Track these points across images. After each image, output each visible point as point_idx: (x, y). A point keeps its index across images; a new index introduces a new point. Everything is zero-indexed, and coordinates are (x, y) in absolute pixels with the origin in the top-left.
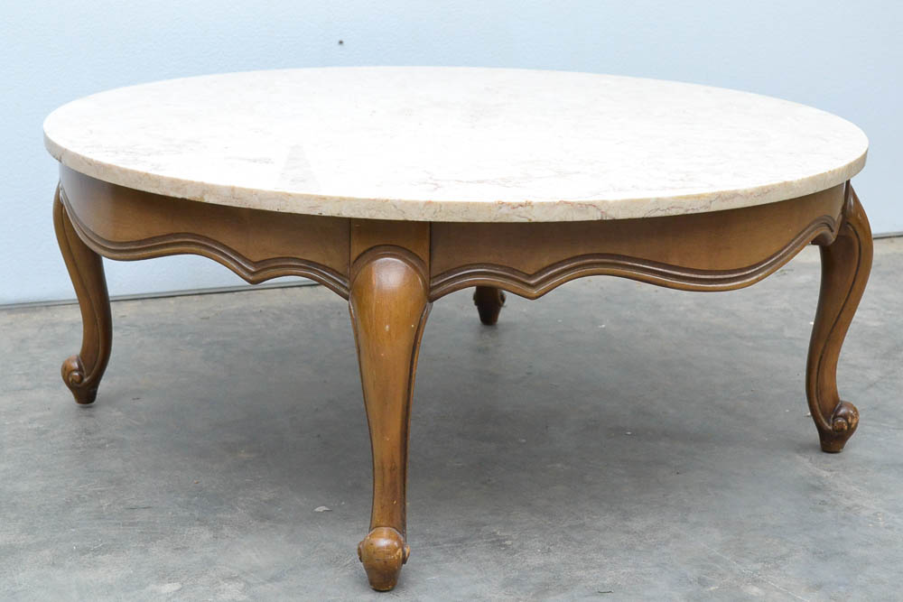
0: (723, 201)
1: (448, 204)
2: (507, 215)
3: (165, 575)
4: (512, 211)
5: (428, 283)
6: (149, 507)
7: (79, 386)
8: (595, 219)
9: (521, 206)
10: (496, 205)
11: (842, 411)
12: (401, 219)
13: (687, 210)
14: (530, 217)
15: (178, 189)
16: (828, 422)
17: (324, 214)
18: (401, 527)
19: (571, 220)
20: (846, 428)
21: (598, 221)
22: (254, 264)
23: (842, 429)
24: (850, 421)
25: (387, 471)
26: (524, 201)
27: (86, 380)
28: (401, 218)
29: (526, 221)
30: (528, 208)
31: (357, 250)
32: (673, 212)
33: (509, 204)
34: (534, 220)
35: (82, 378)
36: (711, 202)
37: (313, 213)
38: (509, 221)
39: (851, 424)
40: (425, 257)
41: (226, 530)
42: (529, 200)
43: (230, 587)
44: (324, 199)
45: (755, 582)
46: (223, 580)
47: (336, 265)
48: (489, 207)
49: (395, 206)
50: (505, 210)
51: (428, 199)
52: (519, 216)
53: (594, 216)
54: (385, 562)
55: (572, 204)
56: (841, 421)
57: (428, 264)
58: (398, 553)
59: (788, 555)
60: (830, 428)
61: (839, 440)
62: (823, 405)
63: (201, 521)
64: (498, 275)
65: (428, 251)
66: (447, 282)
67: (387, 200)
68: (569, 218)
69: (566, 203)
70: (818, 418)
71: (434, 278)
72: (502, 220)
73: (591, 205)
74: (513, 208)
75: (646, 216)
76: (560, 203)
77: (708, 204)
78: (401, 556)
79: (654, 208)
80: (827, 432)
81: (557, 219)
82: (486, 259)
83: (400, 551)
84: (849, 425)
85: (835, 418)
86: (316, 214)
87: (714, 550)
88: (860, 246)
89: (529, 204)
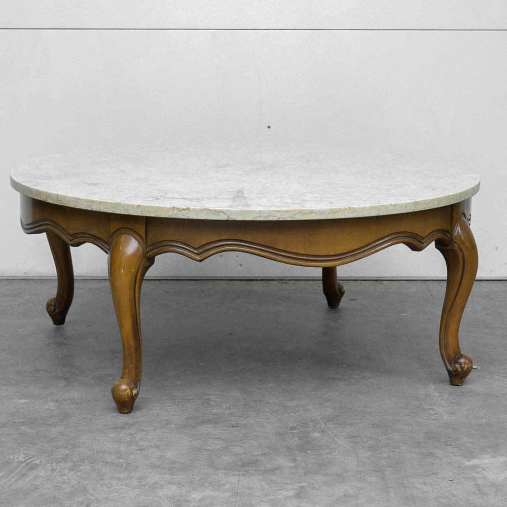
0: (303, 215)
2: (177, 214)
3: (26, 396)
4: (179, 213)
5: (145, 250)
6: (46, 371)
7: (54, 314)
8: (224, 219)
9: (184, 210)
10: (171, 209)
11: (461, 360)
12: (127, 214)
13: (279, 218)
14: (189, 216)
15: (38, 195)
16: (451, 365)
17: (93, 210)
18: (136, 382)
20: (460, 370)
21: (226, 220)
23: (457, 370)
24: (463, 365)
25: (126, 349)
26: (186, 207)
27: (57, 311)
29: (187, 218)
30: (187, 211)
31: (112, 229)
32: (270, 219)
33: (178, 209)
34: (190, 218)
35: (55, 310)
36: (295, 215)
38: (178, 217)
39: (464, 368)
40: (144, 236)
42: (189, 206)
43: (52, 404)
44: (93, 202)
45: (322, 432)
46: (51, 402)
47: (104, 237)
48: (167, 210)
49: (124, 207)
50: (176, 212)
51: (139, 204)
52: (183, 215)
53: (223, 217)
54: (120, 396)
55: (211, 210)
56: (457, 366)
57: (145, 239)
58: (127, 392)
59: (357, 424)
60: (451, 369)
61: (457, 377)
62: (448, 355)
63: (66, 379)
64: (179, 247)
65: (144, 232)
66: (155, 249)
67: (120, 204)
68: (209, 218)
69: (208, 209)
70: (445, 363)
71: (149, 246)
72: (174, 217)
73: (221, 211)
74: (180, 211)
75: (254, 220)
76: (203, 210)
77: (293, 216)
78: (129, 394)
79: (258, 215)
80: (449, 372)
81: (203, 218)
82: (173, 238)
83: (128, 391)
84: (462, 368)
85: (454, 363)
86: (90, 209)
87: (318, 417)
88: (463, 257)
89: (188, 209)
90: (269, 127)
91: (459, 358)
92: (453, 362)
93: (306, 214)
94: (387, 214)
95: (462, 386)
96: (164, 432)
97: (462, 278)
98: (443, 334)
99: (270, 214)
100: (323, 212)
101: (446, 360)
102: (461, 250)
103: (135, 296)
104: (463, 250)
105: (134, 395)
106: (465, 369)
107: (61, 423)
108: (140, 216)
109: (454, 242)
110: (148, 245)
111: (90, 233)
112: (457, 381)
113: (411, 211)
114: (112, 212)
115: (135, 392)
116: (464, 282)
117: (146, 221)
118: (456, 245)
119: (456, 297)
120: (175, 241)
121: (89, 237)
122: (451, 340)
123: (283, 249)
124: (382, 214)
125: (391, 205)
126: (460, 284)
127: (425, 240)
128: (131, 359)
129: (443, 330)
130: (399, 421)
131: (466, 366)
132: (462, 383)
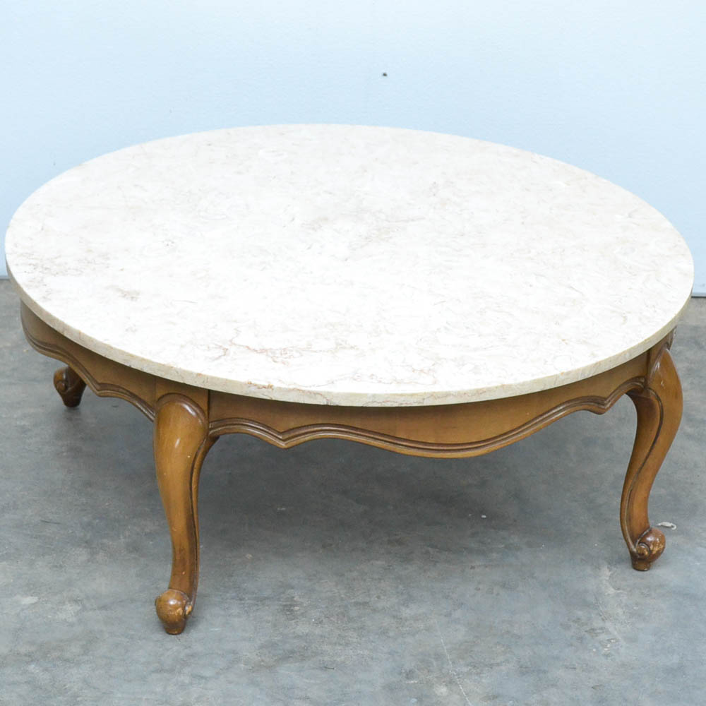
0: (436, 399)
1: (213, 378)
2: (255, 392)
3: (31, 587)
4: (257, 390)
5: (206, 426)
6: (59, 523)
7: (65, 393)
8: (322, 404)
9: (265, 387)
10: (246, 384)
11: (650, 539)
14: (271, 397)
16: (635, 545)
17: (132, 367)
19: (303, 402)
20: (647, 553)
21: (324, 406)
22: (99, 384)
23: (643, 554)
24: (651, 547)
25: (178, 552)
26: (267, 385)
27: (70, 389)
28: (181, 381)
29: (268, 398)
30: (270, 390)
31: (159, 393)
32: (388, 405)
33: (256, 385)
34: (274, 399)
35: (66, 387)
37: (126, 364)
38: (256, 397)
39: (653, 550)
40: (205, 408)
41: (100, 556)
42: (272, 384)
43: (70, 608)
44: (132, 356)
45: (451, 683)
46: (69, 601)
47: (146, 399)
48: (241, 385)
49: (177, 372)
50: (253, 389)
51: (199, 372)
52: (263, 394)
53: (322, 402)
55: (303, 391)
56: (643, 547)
57: (206, 413)
58: (178, 611)
59: (498, 665)
60: (635, 550)
61: (641, 561)
62: (631, 530)
63: (87, 543)
64: (257, 428)
65: (206, 405)
66: (220, 426)
67: (172, 367)
68: (301, 401)
69: (299, 390)
70: (626, 540)
71: (212, 422)
72: (251, 395)
73: (319, 394)
74: (259, 388)
75: (364, 406)
76: (293, 390)
77: (422, 401)
78: (181, 614)
79: (371, 401)
80: (632, 553)
81: (292, 401)
82: (248, 416)
83: (180, 610)
84: (650, 551)
85: (639, 543)
86: (128, 365)
87: (445, 647)
88: (662, 408)
89: (271, 387)
90: (385, 75)
91: (647, 535)
92: (638, 541)
93: (439, 397)
94: (556, 386)
95: (648, 572)
96: (230, 682)
97: (657, 435)
98: (626, 503)
99: (389, 399)
100: (465, 394)
101: (628, 537)
102: (659, 399)
103: (191, 488)
104: (661, 398)
105: (187, 613)
106: (654, 552)
107: (86, 658)
108: (201, 388)
109: (650, 389)
110: (211, 420)
111: (127, 388)
112: (642, 566)
113: (591, 376)
114: (159, 375)
115: (188, 609)
116: (660, 439)
117: (209, 394)
118: (651, 391)
119: (647, 458)
120: (251, 420)
121: (126, 394)
122: (636, 510)
123: (405, 437)
124: (548, 387)
125: (562, 373)
126: (654, 443)
127: (608, 400)
128: (184, 565)
129: (627, 497)
130: (557, 658)
131: (656, 549)
132: (649, 569)
